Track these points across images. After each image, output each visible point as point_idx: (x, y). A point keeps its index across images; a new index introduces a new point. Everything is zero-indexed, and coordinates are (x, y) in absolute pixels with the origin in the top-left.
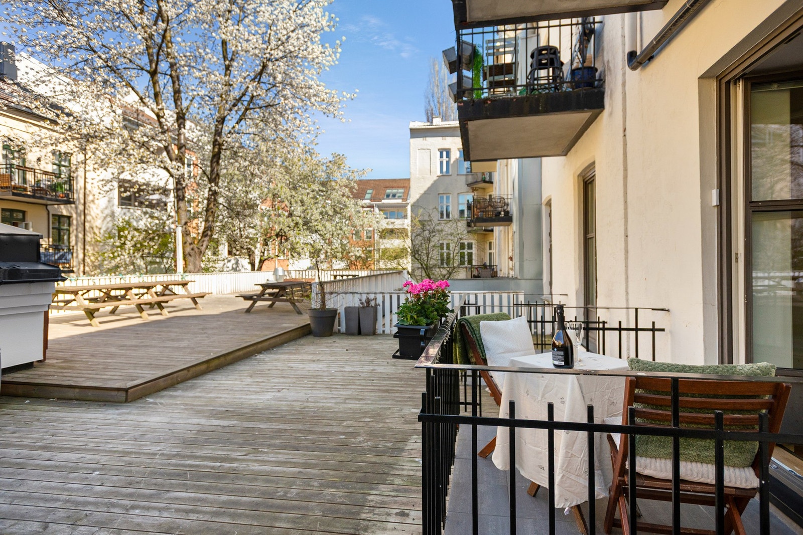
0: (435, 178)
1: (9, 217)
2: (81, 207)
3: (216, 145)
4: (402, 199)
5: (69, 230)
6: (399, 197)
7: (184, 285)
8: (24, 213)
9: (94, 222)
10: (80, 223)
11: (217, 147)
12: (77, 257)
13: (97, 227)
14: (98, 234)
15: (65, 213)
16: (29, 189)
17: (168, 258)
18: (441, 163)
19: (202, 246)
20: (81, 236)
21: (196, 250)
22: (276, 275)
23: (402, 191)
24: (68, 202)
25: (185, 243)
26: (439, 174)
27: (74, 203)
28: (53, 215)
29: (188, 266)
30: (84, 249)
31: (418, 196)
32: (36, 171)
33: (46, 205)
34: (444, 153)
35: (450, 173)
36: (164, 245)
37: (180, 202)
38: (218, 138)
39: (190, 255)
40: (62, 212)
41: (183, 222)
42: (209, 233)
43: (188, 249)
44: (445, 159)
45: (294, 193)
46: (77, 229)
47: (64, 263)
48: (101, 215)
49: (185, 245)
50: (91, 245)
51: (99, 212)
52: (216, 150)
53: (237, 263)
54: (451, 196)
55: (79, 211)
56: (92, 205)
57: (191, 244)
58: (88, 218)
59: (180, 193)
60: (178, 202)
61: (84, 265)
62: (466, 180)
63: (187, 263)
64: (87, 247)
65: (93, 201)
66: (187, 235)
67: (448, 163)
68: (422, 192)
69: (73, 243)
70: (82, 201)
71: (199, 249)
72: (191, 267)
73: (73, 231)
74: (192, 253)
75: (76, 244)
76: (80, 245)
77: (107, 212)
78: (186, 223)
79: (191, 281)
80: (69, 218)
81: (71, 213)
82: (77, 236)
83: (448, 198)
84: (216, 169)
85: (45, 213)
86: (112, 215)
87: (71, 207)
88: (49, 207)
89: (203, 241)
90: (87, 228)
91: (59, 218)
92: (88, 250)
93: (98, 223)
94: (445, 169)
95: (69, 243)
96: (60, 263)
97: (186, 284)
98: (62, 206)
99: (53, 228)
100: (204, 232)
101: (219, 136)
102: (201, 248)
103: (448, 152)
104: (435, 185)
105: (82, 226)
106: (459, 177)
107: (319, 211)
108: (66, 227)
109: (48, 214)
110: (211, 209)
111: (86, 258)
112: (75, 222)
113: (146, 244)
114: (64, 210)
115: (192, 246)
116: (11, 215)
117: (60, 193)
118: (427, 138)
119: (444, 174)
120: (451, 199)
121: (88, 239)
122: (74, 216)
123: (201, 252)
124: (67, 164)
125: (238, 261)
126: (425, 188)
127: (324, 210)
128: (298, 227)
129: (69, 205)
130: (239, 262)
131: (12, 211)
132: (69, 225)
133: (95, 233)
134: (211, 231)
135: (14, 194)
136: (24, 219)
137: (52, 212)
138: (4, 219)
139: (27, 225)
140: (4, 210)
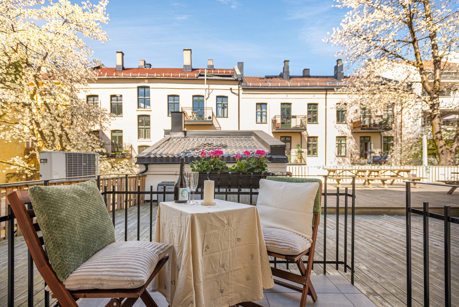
1: (363, 140)
2: (399, 131)
5: (393, 144)
7: (408, 172)
8: (370, 137)
15: (390, 135)
24: (390, 129)
28: (384, 137)
29: (441, 161)
33: (380, 132)
40: (388, 135)
43: (441, 150)
63: (441, 159)
80: (392, 137)
81: (393, 135)
85: (379, 137)
88: (382, 133)
91: (387, 137)
98: (387, 132)
99: (384, 144)
109: (381, 136)
122: (395, 136)
129: (390, 131)
131: (364, 137)
132: (393, 141)
136: (370, 140)
137: (383, 136)
138: (361, 141)
139: (371, 143)
140: (361, 137)
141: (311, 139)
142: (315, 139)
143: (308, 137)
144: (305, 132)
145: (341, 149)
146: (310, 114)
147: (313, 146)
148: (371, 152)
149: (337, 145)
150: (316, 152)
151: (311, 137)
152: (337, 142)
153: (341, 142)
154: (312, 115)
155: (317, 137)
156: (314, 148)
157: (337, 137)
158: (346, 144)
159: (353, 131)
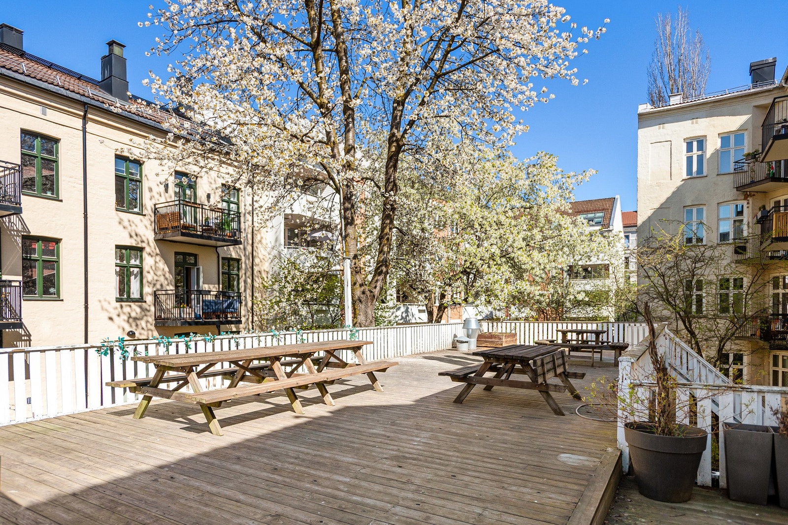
0: (679, 183)
1: (182, 261)
2: (249, 248)
3: (393, 142)
4: (602, 225)
5: (238, 275)
6: (598, 223)
7: (356, 349)
8: (195, 256)
9: (262, 266)
10: (248, 267)
11: (395, 144)
12: (246, 305)
13: (264, 271)
14: (266, 279)
15: (234, 256)
16: (199, 229)
17: (334, 305)
18: (690, 160)
19: (375, 287)
20: (249, 281)
21: (368, 293)
22: (468, 329)
23: (601, 214)
24: (236, 242)
25: (355, 284)
26: (685, 176)
27: (240, 243)
28: (223, 259)
29: (358, 317)
30: (253, 295)
31: (649, 213)
32: (204, 207)
33: (216, 247)
34: (695, 144)
35: (705, 174)
36: (330, 290)
37: (349, 226)
38: (396, 131)
39: (360, 301)
40: (231, 255)
41: (352, 254)
42: (384, 269)
43: (358, 293)
44: (695, 153)
45: (486, 213)
46: (245, 274)
47: (232, 312)
48: (268, 256)
49: (355, 287)
50: (260, 291)
51: (265, 253)
52: (393, 149)
53: (407, 311)
54: (705, 208)
55: (247, 254)
56: (259, 246)
57: (361, 285)
58: (257, 261)
59: (348, 214)
60: (346, 225)
61: (253, 314)
62: (734, 182)
63: (357, 312)
64: (256, 294)
65: (260, 241)
66: (357, 272)
67: (700, 159)
68: (657, 206)
69: (242, 290)
70: (250, 242)
71: (372, 292)
72: (361, 318)
73: (242, 276)
74: (363, 298)
75: (245, 291)
76: (249, 292)
77: (275, 252)
78: (355, 257)
79: (367, 343)
80: (238, 261)
81: (239, 255)
82: (245, 282)
83: (700, 212)
84: (393, 176)
85: (216, 256)
86: (279, 256)
87: (240, 248)
88: (219, 249)
89: (377, 281)
90: (255, 272)
91: (229, 260)
92: (256, 297)
93: (266, 266)
94: (695, 168)
95: (239, 289)
96: (228, 312)
97: (359, 348)
98: (231, 248)
99: (223, 273)
100: (377, 269)
101: (396, 128)
102: (374, 290)
103: (701, 142)
104: (678, 193)
105: (250, 270)
106: (719, 178)
107: (522, 235)
108: (235, 272)
109: (218, 257)
110: (386, 234)
111: (254, 306)
112: (243, 266)
113: (309, 287)
114: (233, 252)
115: (363, 288)
116: (184, 259)
117: (227, 232)
118: (666, 125)
119: (694, 175)
120: (705, 212)
121: (256, 285)
122: (243, 258)
123: (374, 296)
124: (236, 200)
125: (408, 308)
126: (663, 199)
127: (529, 234)
128: (494, 260)
129: (237, 246)
130: (409, 310)
131: (185, 254)
132: (239, 269)
133: (263, 279)
134: (387, 266)
135: (183, 234)
136: (195, 264)
137: (222, 255)
138: (177, 264)
139: (198, 269)
140: (177, 254)
141: (38, 246)
142: (52, 246)
143: (24, 237)
144: (14, 218)
145: (129, 281)
146: (32, 165)
147: (44, 268)
148: (200, 292)
149: (118, 269)
150: (53, 285)
151: (37, 239)
152: (118, 261)
153: (128, 262)
154: (39, 172)
155: (57, 241)
156: (47, 273)
157: (118, 247)
158: (141, 268)
159: (160, 237)
